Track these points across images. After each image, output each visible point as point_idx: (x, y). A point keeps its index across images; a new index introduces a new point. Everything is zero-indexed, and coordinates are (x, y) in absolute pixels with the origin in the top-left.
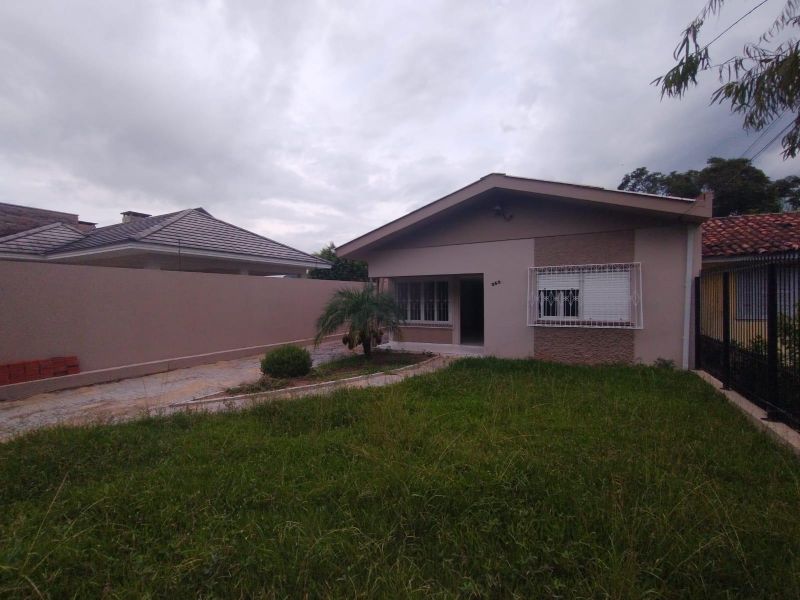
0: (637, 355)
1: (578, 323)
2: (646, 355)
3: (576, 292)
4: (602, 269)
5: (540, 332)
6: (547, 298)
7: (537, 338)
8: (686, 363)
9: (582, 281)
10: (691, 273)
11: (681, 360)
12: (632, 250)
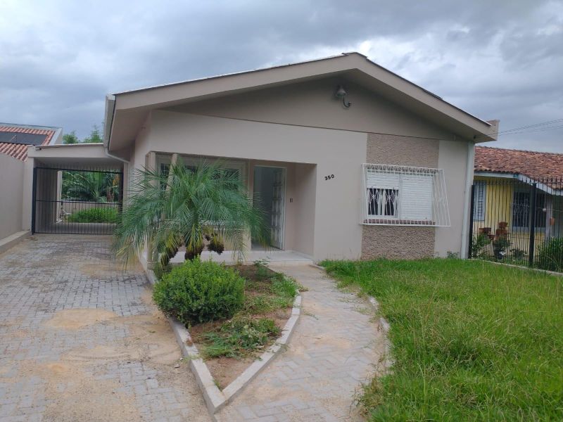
0: (436, 250)
1: (397, 222)
2: (441, 249)
3: (396, 192)
4: (413, 173)
5: (368, 230)
6: (374, 196)
7: (364, 237)
8: (464, 255)
9: (401, 182)
10: (470, 182)
11: (460, 253)
12: (437, 158)
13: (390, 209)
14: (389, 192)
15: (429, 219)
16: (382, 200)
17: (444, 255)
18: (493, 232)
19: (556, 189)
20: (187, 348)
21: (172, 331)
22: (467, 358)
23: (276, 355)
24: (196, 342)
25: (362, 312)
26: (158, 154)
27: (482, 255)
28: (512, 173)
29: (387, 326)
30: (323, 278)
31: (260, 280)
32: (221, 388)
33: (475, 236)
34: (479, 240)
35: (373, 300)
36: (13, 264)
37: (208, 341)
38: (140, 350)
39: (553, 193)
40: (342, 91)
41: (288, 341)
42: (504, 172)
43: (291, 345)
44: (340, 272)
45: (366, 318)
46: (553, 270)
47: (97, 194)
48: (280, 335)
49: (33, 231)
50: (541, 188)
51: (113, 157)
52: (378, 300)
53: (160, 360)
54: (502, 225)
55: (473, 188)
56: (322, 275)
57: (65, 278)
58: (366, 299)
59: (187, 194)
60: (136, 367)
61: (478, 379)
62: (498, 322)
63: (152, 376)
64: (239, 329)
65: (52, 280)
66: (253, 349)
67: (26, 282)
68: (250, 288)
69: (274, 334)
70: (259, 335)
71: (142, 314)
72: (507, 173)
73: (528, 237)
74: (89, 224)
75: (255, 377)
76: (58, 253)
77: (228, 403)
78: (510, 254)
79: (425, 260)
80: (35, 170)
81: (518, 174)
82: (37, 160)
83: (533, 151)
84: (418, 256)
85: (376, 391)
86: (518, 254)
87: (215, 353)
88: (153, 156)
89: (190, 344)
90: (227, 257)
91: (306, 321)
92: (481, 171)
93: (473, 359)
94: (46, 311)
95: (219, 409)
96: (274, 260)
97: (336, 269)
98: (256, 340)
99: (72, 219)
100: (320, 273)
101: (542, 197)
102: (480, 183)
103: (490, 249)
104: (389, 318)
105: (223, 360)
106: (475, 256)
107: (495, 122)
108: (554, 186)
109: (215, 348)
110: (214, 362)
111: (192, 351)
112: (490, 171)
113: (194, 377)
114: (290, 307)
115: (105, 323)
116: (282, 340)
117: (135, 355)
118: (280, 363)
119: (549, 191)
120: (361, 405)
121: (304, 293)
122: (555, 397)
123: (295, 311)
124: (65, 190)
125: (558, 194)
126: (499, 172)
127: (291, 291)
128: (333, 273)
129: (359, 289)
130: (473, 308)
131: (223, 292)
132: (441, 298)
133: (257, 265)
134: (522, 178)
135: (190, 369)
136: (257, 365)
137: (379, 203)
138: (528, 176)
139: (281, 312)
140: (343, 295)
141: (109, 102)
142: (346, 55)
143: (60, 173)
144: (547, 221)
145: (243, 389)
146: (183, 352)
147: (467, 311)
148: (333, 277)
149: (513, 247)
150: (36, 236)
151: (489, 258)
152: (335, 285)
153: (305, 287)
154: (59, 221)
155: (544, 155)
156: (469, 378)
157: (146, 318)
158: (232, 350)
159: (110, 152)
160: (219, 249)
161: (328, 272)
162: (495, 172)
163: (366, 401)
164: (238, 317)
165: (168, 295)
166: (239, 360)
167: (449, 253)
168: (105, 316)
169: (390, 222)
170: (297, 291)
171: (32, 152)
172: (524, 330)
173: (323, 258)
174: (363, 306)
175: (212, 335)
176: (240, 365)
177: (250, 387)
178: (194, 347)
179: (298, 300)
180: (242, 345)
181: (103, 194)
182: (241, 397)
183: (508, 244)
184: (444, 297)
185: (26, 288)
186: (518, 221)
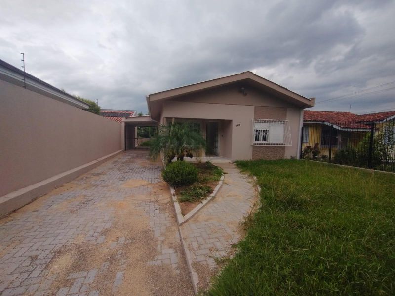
0: (285, 155)
1: (268, 144)
2: (288, 155)
3: (267, 131)
4: (275, 122)
5: (255, 147)
6: (257, 133)
7: (254, 151)
8: (298, 158)
9: (269, 126)
10: (301, 126)
11: (296, 157)
12: (286, 115)
13: (265, 139)
14: (264, 131)
15: (283, 142)
16: (261, 135)
17: (289, 158)
18: (312, 147)
19: (343, 128)
20: (173, 197)
21: (169, 189)
22: (296, 206)
23: (210, 201)
24: (177, 195)
25: (250, 182)
26: (167, 118)
27: (307, 157)
28: (321, 121)
29: (260, 189)
30: (235, 168)
31: (207, 169)
32: (184, 215)
33: (303, 149)
34: (305, 151)
35: (255, 178)
36: (116, 162)
37: (182, 195)
38: (155, 197)
39: (341, 129)
40: (243, 89)
41: (216, 195)
42: (317, 121)
43: (217, 197)
44: (242, 166)
45: (251, 185)
46: (341, 164)
47: (150, 135)
48: (213, 192)
49: (126, 150)
50: (335, 127)
51: (153, 120)
52: (257, 178)
53: (162, 202)
54: (316, 145)
55: (303, 129)
56: (234, 167)
57: (133, 167)
58: (253, 177)
59: (176, 134)
60: (152, 204)
61: (301, 216)
62: (311, 189)
63: (157, 208)
64: (194, 189)
65: (128, 168)
66: (200, 198)
67: (118, 169)
68: (203, 172)
69: (210, 192)
70: (203, 192)
71: (159, 182)
72: (319, 121)
73: (328, 149)
74: (144, 147)
75: (199, 211)
76: (132, 158)
77: (185, 222)
78: (319, 157)
79: (280, 160)
80: (125, 126)
81: (324, 121)
82: (126, 123)
83: (332, 111)
84: (277, 158)
85: (251, 220)
86: (324, 157)
87: (183, 200)
88: (165, 119)
89: (174, 195)
90: (194, 159)
91: (225, 186)
92: (307, 121)
93: (299, 206)
94: (123, 180)
95: (182, 224)
96: (214, 161)
97: (240, 164)
98: (201, 194)
99: (141, 145)
100: (233, 166)
101: (336, 132)
102: (306, 126)
103: (310, 155)
104: (261, 185)
105: (187, 203)
106: (303, 158)
107: (313, 99)
108: (342, 127)
109: (184, 198)
110: (183, 203)
111: (175, 198)
112: (310, 121)
113: (174, 210)
114: (218, 180)
115: (144, 186)
116: (213, 195)
117: (153, 199)
118: (211, 204)
119: (339, 128)
120: (244, 225)
121: (226, 175)
122: (339, 227)
123: (221, 182)
124: (138, 134)
125: (344, 130)
126: (315, 121)
127: (220, 174)
128: (239, 166)
129: (249, 173)
130: (300, 182)
131: (189, 174)
132: (286, 177)
133: (207, 163)
134: (326, 123)
135: (173, 206)
136: (200, 205)
137: (260, 136)
138: (329, 122)
139: (214, 183)
140: (242, 175)
141: (147, 98)
142: (244, 73)
143: (136, 128)
144: (338, 142)
145: (193, 216)
146: (171, 199)
147: (297, 183)
148: (239, 168)
149: (322, 154)
150: (127, 152)
151: (310, 159)
152: (239, 171)
153: (226, 172)
154: (136, 146)
155: (337, 113)
156: (296, 215)
157: (160, 184)
158: (191, 198)
159: (152, 119)
160: (191, 156)
161: (237, 165)
162: (313, 121)
163: (246, 224)
164: (195, 184)
165: (167, 175)
166: (193, 203)
167: (291, 157)
168: (145, 183)
169: (264, 144)
170: (223, 173)
171: (124, 120)
172: (325, 193)
173: (235, 160)
174: (250, 180)
175: (183, 192)
176: (193, 205)
177: (196, 215)
178: (176, 197)
179: (222, 177)
180: (195, 197)
181: (152, 135)
182: (192, 219)
183: (319, 153)
184: (288, 176)
185: (118, 171)
186: (324, 142)
